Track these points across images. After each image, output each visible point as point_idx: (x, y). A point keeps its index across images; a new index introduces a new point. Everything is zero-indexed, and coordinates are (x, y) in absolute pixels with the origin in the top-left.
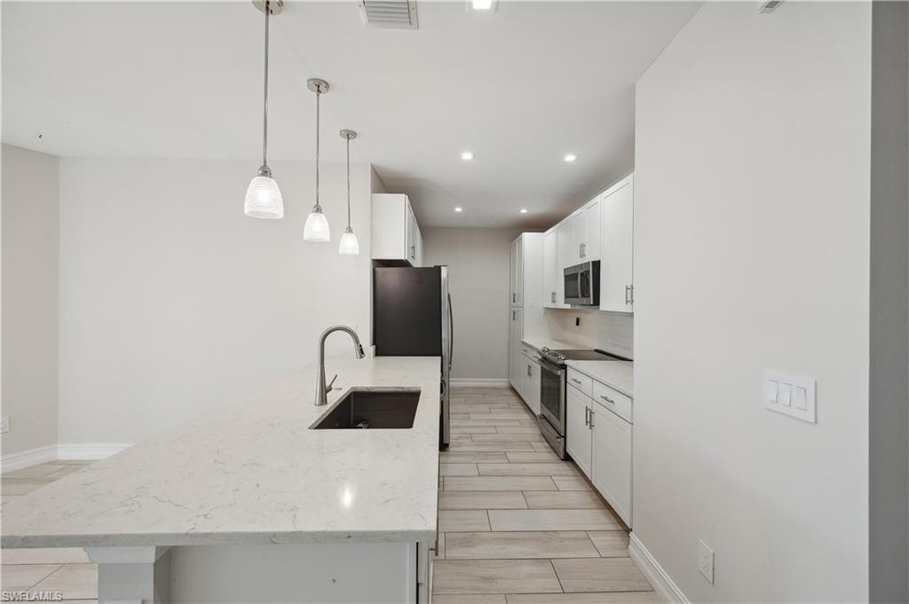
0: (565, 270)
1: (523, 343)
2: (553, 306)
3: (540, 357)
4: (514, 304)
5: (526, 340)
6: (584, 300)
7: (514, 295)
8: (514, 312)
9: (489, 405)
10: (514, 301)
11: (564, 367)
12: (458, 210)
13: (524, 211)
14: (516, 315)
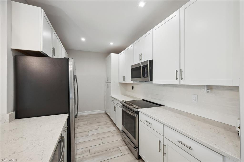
0: (131, 66)
1: (111, 97)
2: (124, 82)
3: (121, 105)
4: (107, 81)
5: (113, 96)
6: (144, 79)
7: (107, 78)
8: (107, 85)
9: (98, 124)
10: (107, 80)
11: (138, 112)
12: (83, 39)
13: (111, 44)
14: (108, 86)
